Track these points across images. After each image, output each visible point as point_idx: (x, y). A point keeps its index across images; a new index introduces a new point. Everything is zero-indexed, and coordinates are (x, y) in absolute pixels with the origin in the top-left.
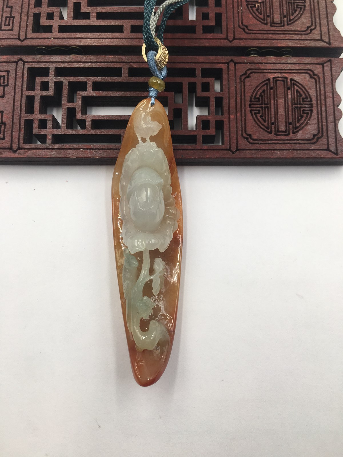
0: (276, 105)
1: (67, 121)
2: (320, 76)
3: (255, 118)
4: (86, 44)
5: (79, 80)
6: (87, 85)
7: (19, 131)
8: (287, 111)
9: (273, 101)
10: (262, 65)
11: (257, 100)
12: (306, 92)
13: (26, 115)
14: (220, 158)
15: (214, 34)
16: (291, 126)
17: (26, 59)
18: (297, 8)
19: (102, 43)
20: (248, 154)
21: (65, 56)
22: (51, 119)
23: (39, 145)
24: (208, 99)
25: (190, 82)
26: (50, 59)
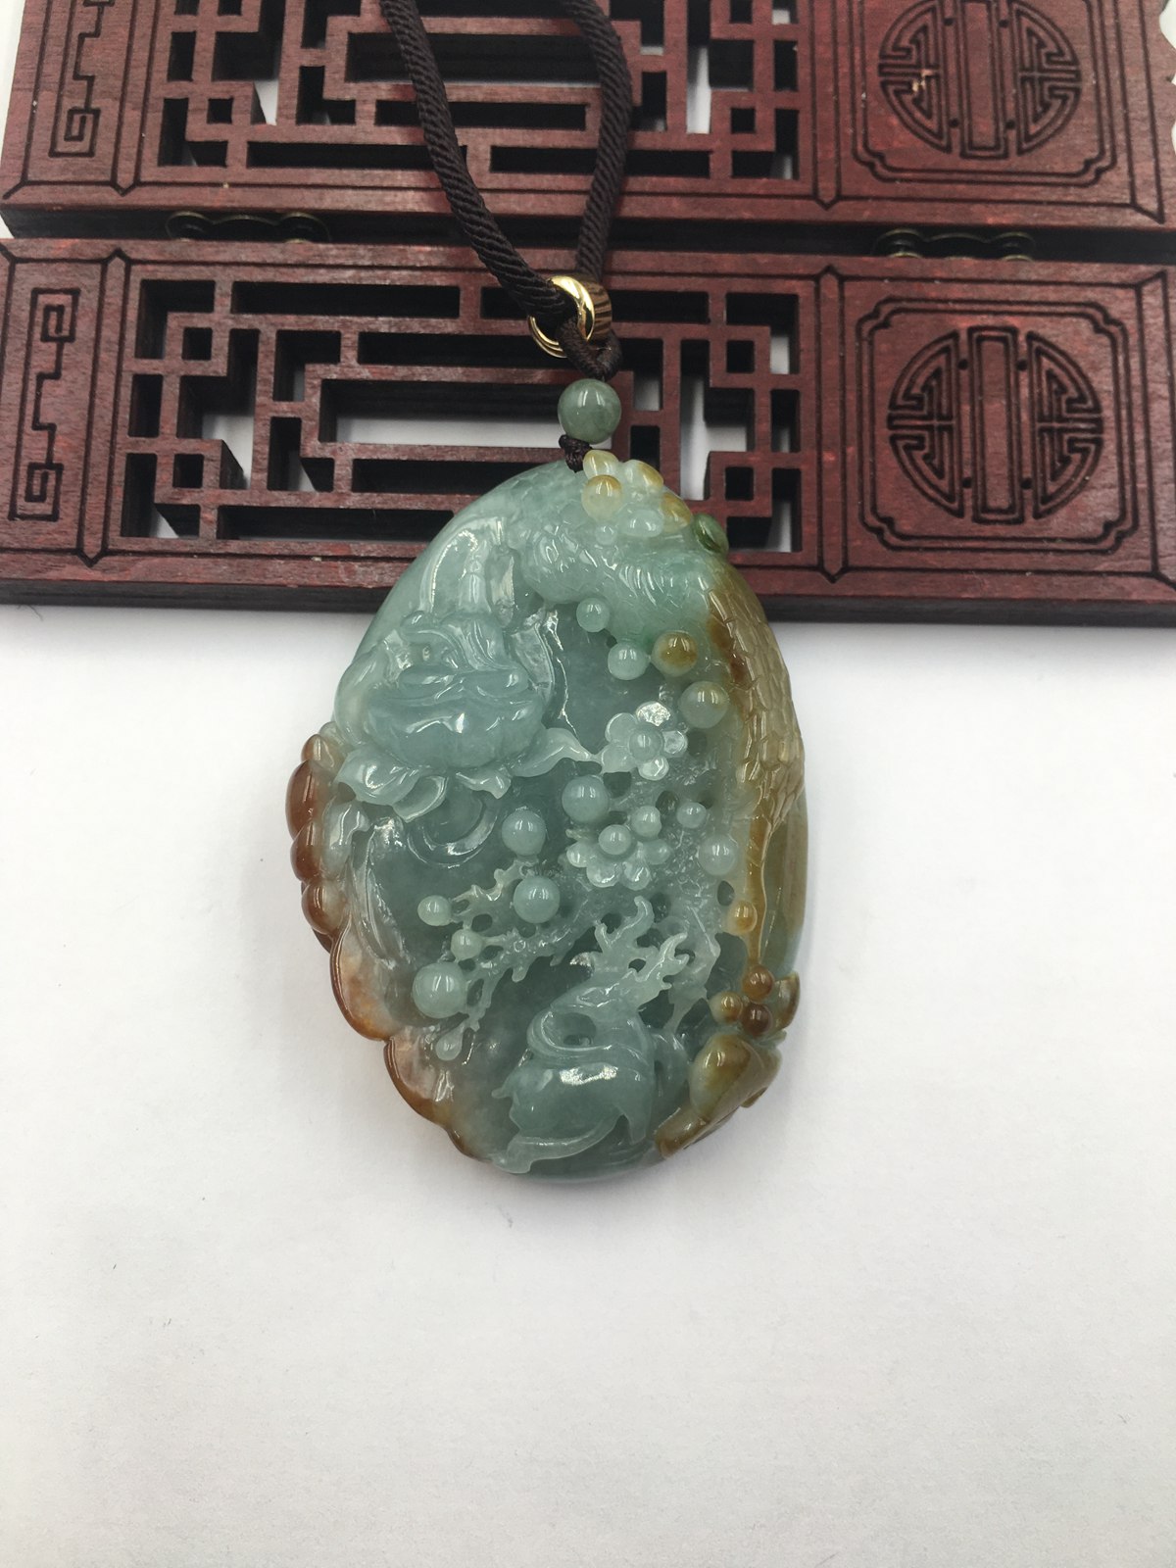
0: (979, 419)
1: (270, 463)
2: (1128, 327)
3: (907, 463)
4: (341, 206)
5: (316, 325)
6: (343, 343)
7: (108, 492)
8: (1015, 443)
9: (966, 408)
10: (932, 285)
11: (914, 402)
12: (1080, 381)
13: (133, 439)
14: (789, 595)
15: (771, 180)
16: (1028, 494)
17: (137, 251)
18: (1052, 96)
19: (394, 202)
20: (882, 585)
21: (267, 245)
22: (217, 454)
23: (174, 542)
24: (747, 394)
25: (688, 341)
26: (217, 252)
